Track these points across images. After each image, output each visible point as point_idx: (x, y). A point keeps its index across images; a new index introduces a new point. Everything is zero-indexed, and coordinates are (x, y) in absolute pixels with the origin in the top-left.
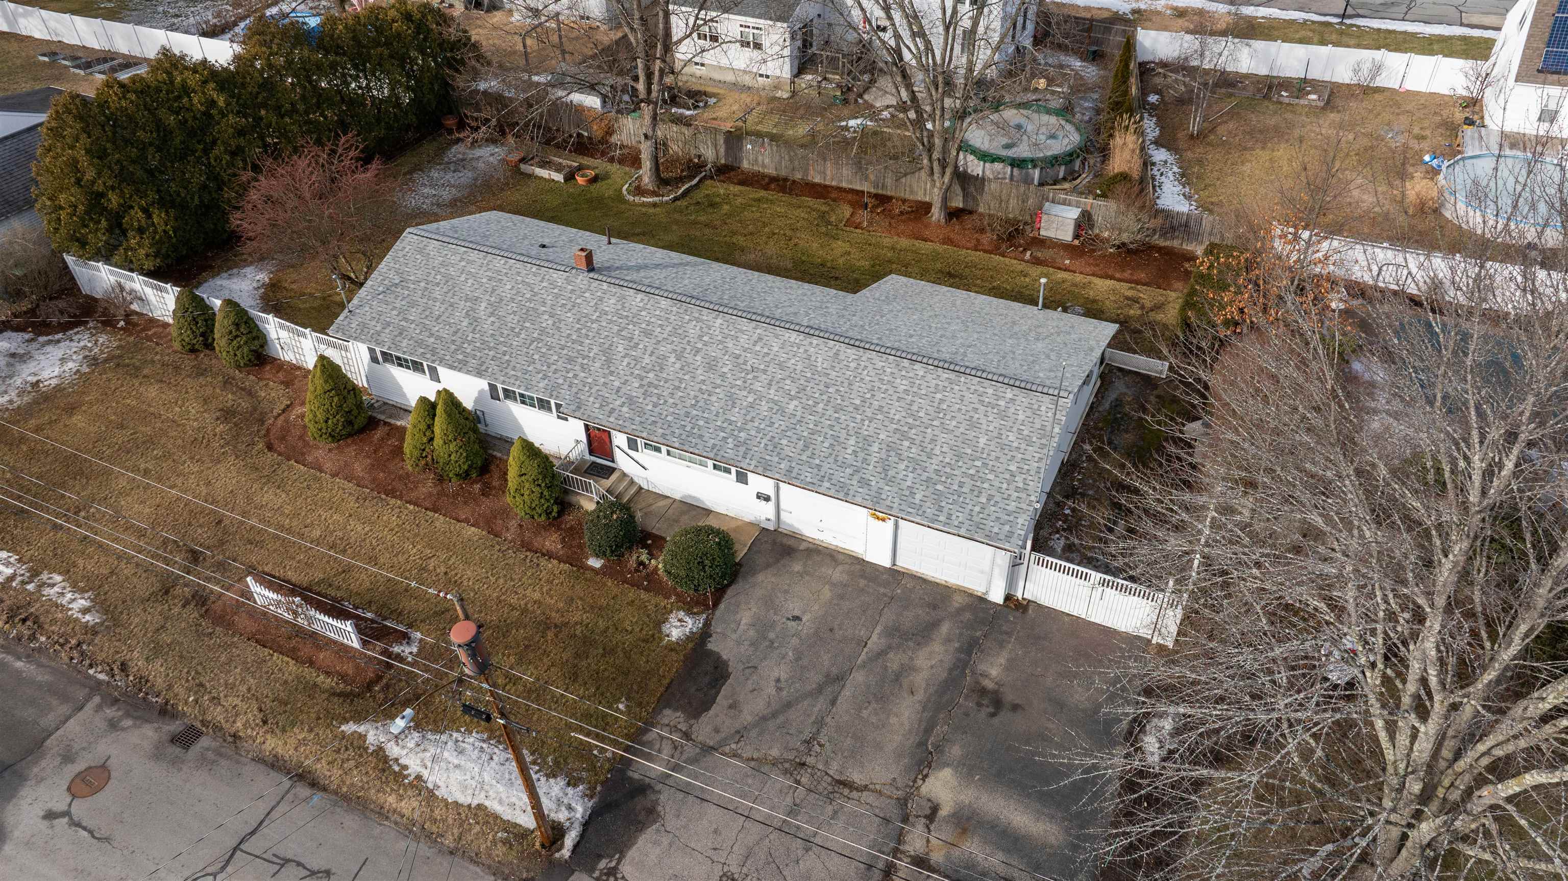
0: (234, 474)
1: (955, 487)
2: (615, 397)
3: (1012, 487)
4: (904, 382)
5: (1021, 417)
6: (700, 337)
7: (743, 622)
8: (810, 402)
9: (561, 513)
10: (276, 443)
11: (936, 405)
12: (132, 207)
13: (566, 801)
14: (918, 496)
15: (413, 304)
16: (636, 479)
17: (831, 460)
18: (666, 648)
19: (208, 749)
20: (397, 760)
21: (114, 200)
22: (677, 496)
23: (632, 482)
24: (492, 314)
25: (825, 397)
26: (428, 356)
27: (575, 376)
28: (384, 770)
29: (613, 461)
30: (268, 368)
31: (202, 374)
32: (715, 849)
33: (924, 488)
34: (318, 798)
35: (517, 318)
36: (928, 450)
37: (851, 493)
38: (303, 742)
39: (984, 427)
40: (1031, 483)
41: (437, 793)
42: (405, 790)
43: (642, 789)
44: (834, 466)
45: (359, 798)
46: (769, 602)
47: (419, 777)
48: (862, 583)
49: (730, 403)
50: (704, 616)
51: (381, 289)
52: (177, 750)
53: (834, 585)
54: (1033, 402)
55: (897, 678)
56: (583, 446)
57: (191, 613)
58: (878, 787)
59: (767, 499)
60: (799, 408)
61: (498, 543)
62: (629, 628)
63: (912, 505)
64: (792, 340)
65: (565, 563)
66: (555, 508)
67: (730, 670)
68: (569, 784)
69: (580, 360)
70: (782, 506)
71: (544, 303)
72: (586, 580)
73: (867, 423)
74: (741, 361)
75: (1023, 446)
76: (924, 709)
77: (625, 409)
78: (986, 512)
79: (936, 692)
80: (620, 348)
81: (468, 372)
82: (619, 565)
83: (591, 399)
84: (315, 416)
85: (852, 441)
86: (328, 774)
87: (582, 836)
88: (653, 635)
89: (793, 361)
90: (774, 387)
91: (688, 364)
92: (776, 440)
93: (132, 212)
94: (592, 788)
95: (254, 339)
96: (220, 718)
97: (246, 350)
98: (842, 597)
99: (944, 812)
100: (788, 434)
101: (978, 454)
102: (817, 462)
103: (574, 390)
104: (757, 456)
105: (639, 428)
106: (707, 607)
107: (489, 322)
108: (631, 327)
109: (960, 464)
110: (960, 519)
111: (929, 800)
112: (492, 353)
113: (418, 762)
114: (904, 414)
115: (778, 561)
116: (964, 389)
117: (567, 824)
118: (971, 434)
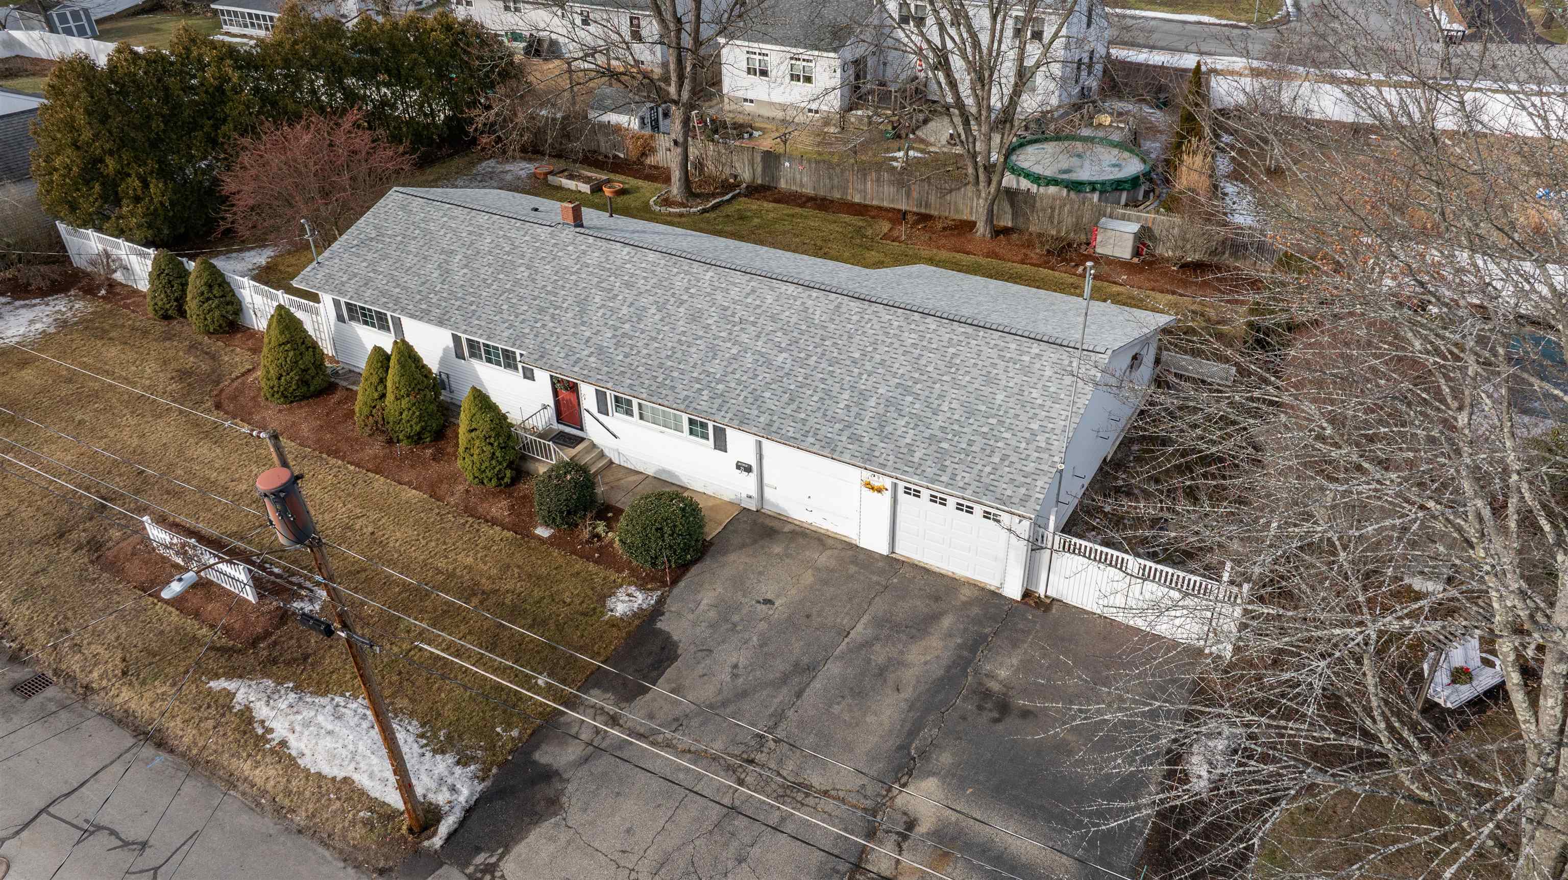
0: (173, 428)
1: (964, 446)
2: (583, 347)
3: (1032, 447)
4: (912, 336)
5: (1048, 372)
6: (687, 289)
7: (705, 602)
8: (802, 355)
9: (515, 481)
10: (225, 403)
11: (947, 359)
12: (129, 175)
13: (450, 781)
14: (918, 455)
15: (385, 257)
16: (606, 452)
17: (819, 415)
18: (607, 623)
19: (50, 700)
20: (263, 722)
21: (111, 165)
22: (650, 472)
23: (602, 455)
24: (466, 266)
25: (819, 350)
26: (390, 305)
27: (544, 326)
28: (245, 733)
29: (582, 429)
30: (239, 336)
31: (170, 339)
32: (624, 852)
33: (926, 445)
34: (161, 758)
35: (491, 270)
36: (934, 406)
37: (839, 449)
38: (163, 697)
39: (1004, 382)
40: (1056, 443)
41: (299, 761)
42: (264, 757)
43: (548, 775)
44: (822, 421)
45: (208, 762)
46: (738, 583)
47: (283, 743)
48: (853, 569)
49: (711, 354)
50: (659, 593)
51: (355, 242)
52: (15, 699)
53: (818, 570)
54: (1064, 357)
55: (882, 672)
56: (551, 412)
57: (81, 558)
58: (841, 794)
59: (748, 469)
60: (788, 361)
61: (438, 507)
62: (568, 600)
63: (910, 463)
64: (789, 292)
65: (509, 530)
66: (508, 473)
67: (679, 652)
68: (458, 763)
69: (551, 310)
70: (766, 480)
71: (523, 256)
72: (529, 548)
73: (865, 377)
74: (729, 313)
75: (1048, 403)
76: (911, 708)
77: (592, 359)
78: (999, 473)
79: (928, 690)
80: (597, 299)
81: (429, 321)
82: (569, 535)
83: (557, 349)
84: (268, 372)
85: (846, 395)
86: (181, 733)
87: (462, 823)
88: (595, 609)
89: (787, 313)
90: (763, 338)
91: (669, 316)
92: (758, 393)
93: (129, 180)
94: (486, 771)
95: (228, 304)
96: (76, 667)
97: (217, 313)
98: (826, 583)
99: (923, 828)
100: (773, 386)
101: (994, 412)
102: (803, 416)
103: (540, 339)
104: (734, 409)
105: (605, 378)
106: (664, 584)
107: (461, 274)
108: (612, 278)
109: (971, 421)
110: (966, 480)
111: (905, 814)
112: (458, 303)
113: (287, 725)
114: (909, 368)
115: (755, 542)
116: (982, 343)
117: (447, 808)
118: (987, 390)
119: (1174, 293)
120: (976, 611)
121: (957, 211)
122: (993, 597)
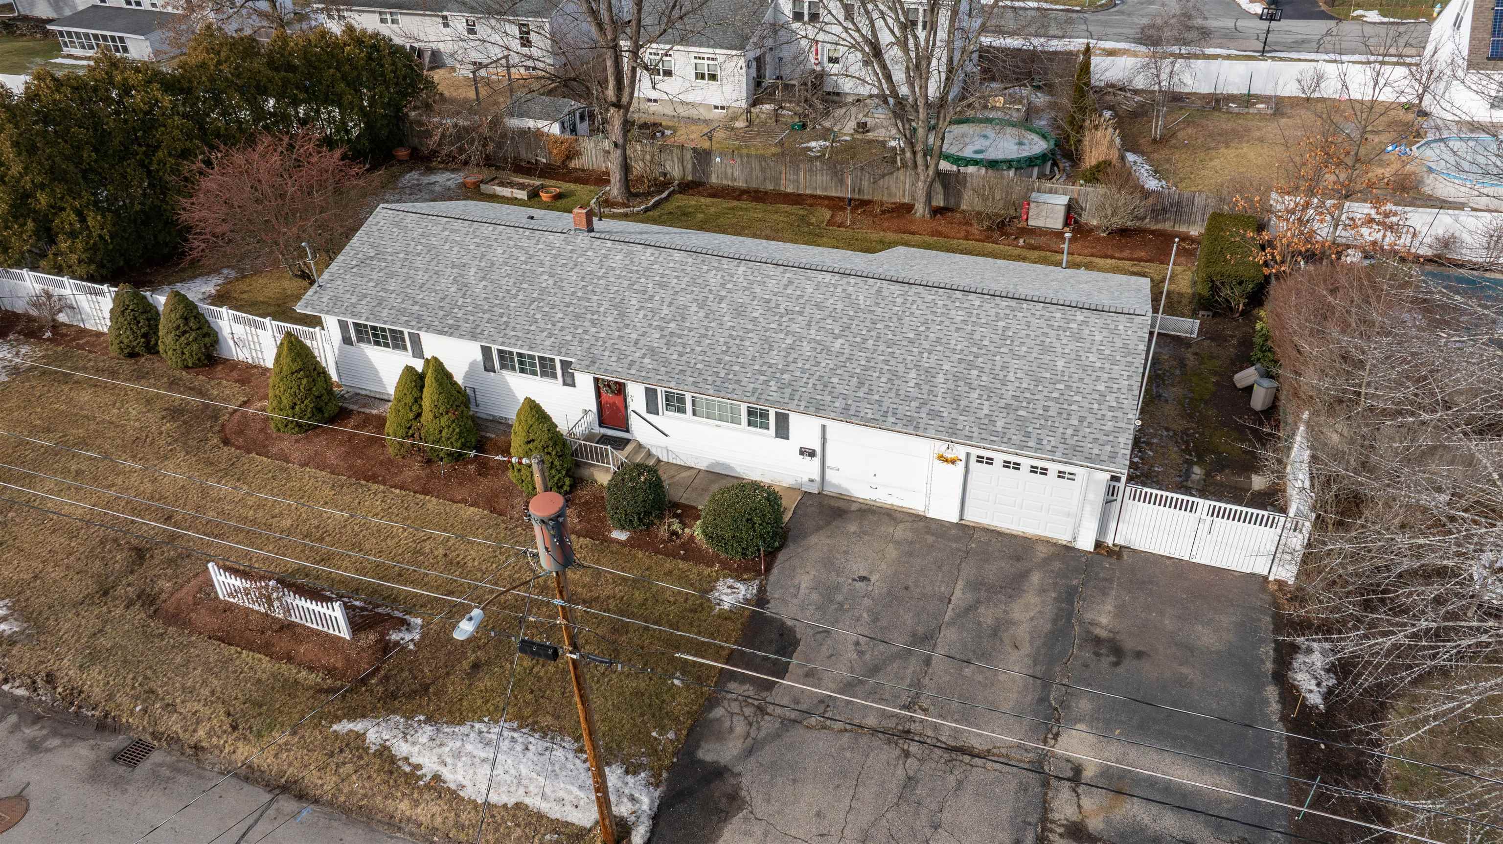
0: (186, 469)
1: (1041, 412)
2: (634, 349)
3: (1105, 406)
4: (960, 313)
5: (1098, 338)
6: (723, 285)
7: (803, 586)
8: (858, 339)
9: (573, 487)
10: (233, 438)
11: (1000, 332)
12: (63, 209)
13: (627, 791)
14: (1000, 424)
15: (392, 275)
16: (654, 451)
17: (892, 394)
18: (719, 616)
19: (161, 765)
20: (406, 759)
21: (43, 199)
22: (702, 466)
23: (649, 454)
24: (484, 278)
25: (873, 333)
26: (413, 323)
27: (586, 332)
28: (391, 772)
29: (628, 431)
30: (220, 368)
31: (143, 377)
32: (822, 835)
33: (1004, 415)
34: (308, 812)
35: (512, 280)
36: (1001, 377)
37: (922, 426)
38: (286, 747)
39: (1059, 350)
40: (1126, 401)
41: (461, 793)
42: (421, 793)
43: (718, 772)
44: (897, 401)
45: (361, 807)
46: (828, 563)
47: (437, 777)
48: (930, 539)
49: (766, 346)
50: (757, 582)
51: (354, 263)
52: (121, 769)
53: (898, 543)
54: (1109, 322)
55: (995, 632)
56: (593, 417)
57: (137, 615)
58: (1004, 751)
59: (812, 454)
60: (846, 346)
61: (503, 521)
62: (672, 599)
63: (995, 433)
64: (827, 281)
65: (585, 537)
66: (568, 481)
67: (798, 636)
68: (627, 772)
69: (589, 316)
70: (828, 463)
71: (542, 264)
72: (612, 552)
73: (925, 355)
74: (772, 305)
75: (1107, 366)
76: (1036, 662)
77: (647, 360)
78: (1081, 434)
79: (1044, 644)
80: (634, 302)
81: (461, 336)
82: (648, 535)
83: (607, 353)
84: (280, 402)
85: (913, 374)
86: (320, 782)
87: (653, 831)
88: (701, 604)
89: (831, 301)
90: (814, 327)
91: (713, 312)
92: (826, 379)
93: (64, 215)
94: (657, 775)
95: (204, 336)
96: (177, 728)
97: (195, 347)
98: (910, 554)
99: (1089, 773)
100: (838, 372)
101: (1059, 377)
102: (876, 397)
103: (586, 345)
104: (806, 397)
105: (666, 378)
106: (758, 573)
107: (481, 286)
108: (643, 280)
109: (1040, 388)
110: (1053, 444)
111: (1068, 761)
112: (486, 316)
113: (435, 759)
114: (966, 344)
115: (829, 523)
116: (1029, 315)
117: (633, 818)
118: (1046, 358)
119: (1112, 257)
120: (1057, 565)
121: (890, 194)
122: (1067, 551)
